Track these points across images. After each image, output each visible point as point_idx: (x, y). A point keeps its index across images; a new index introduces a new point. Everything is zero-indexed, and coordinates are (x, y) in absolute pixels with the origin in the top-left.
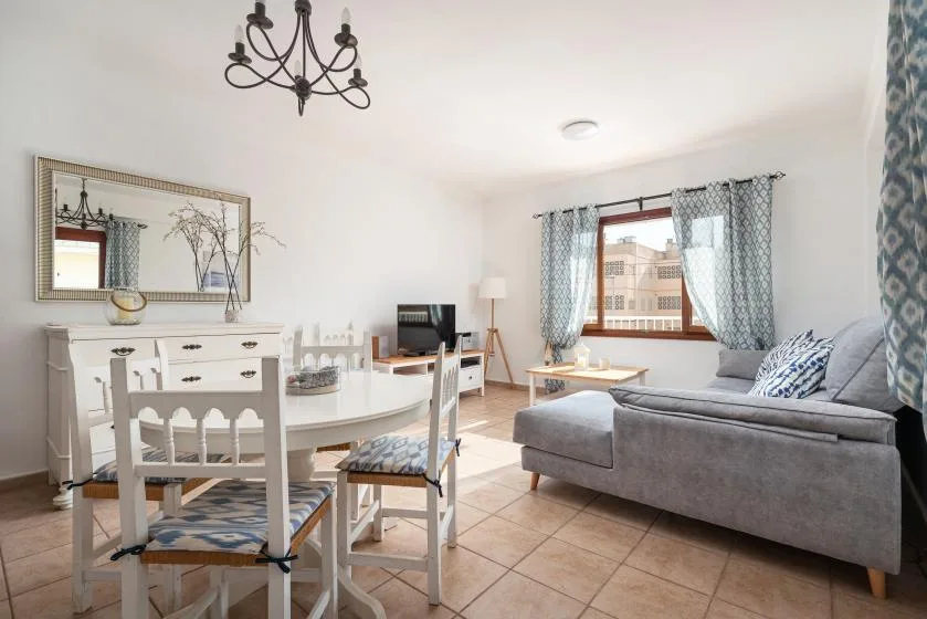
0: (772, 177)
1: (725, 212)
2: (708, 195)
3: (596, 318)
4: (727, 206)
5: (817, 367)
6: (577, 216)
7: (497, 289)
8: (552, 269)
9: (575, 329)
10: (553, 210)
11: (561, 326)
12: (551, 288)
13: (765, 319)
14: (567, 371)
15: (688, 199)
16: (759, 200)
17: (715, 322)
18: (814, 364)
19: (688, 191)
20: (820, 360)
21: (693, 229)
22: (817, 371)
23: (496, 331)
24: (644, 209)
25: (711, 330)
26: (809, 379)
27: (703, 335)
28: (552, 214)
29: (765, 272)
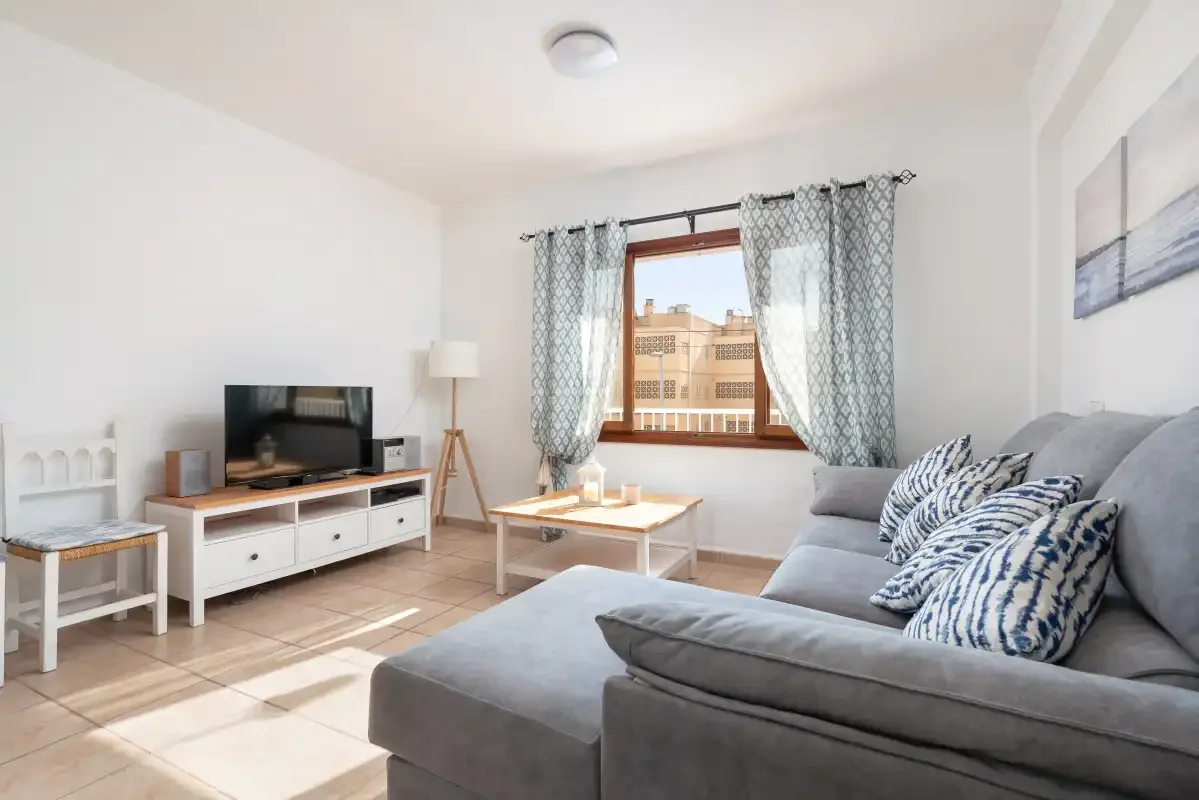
0: (896, 179)
1: (823, 235)
2: (796, 207)
3: (621, 410)
4: (827, 226)
5: (1097, 545)
6: (591, 238)
7: (461, 360)
8: (550, 329)
9: (587, 432)
10: (553, 229)
11: (566, 425)
12: (550, 360)
13: (884, 413)
14: (565, 509)
15: (766, 213)
16: (876, 217)
17: (806, 420)
18: (1088, 535)
19: (765, 201)
20: (1099, 525)
21: (772, 263)
22: (1100, 554)
23: (459, 433)
24: (698, 230)
25: (800, 433)
26: (1084, 579)
27: (788, 440)
28: (551, 234)
29: (883, 335)
